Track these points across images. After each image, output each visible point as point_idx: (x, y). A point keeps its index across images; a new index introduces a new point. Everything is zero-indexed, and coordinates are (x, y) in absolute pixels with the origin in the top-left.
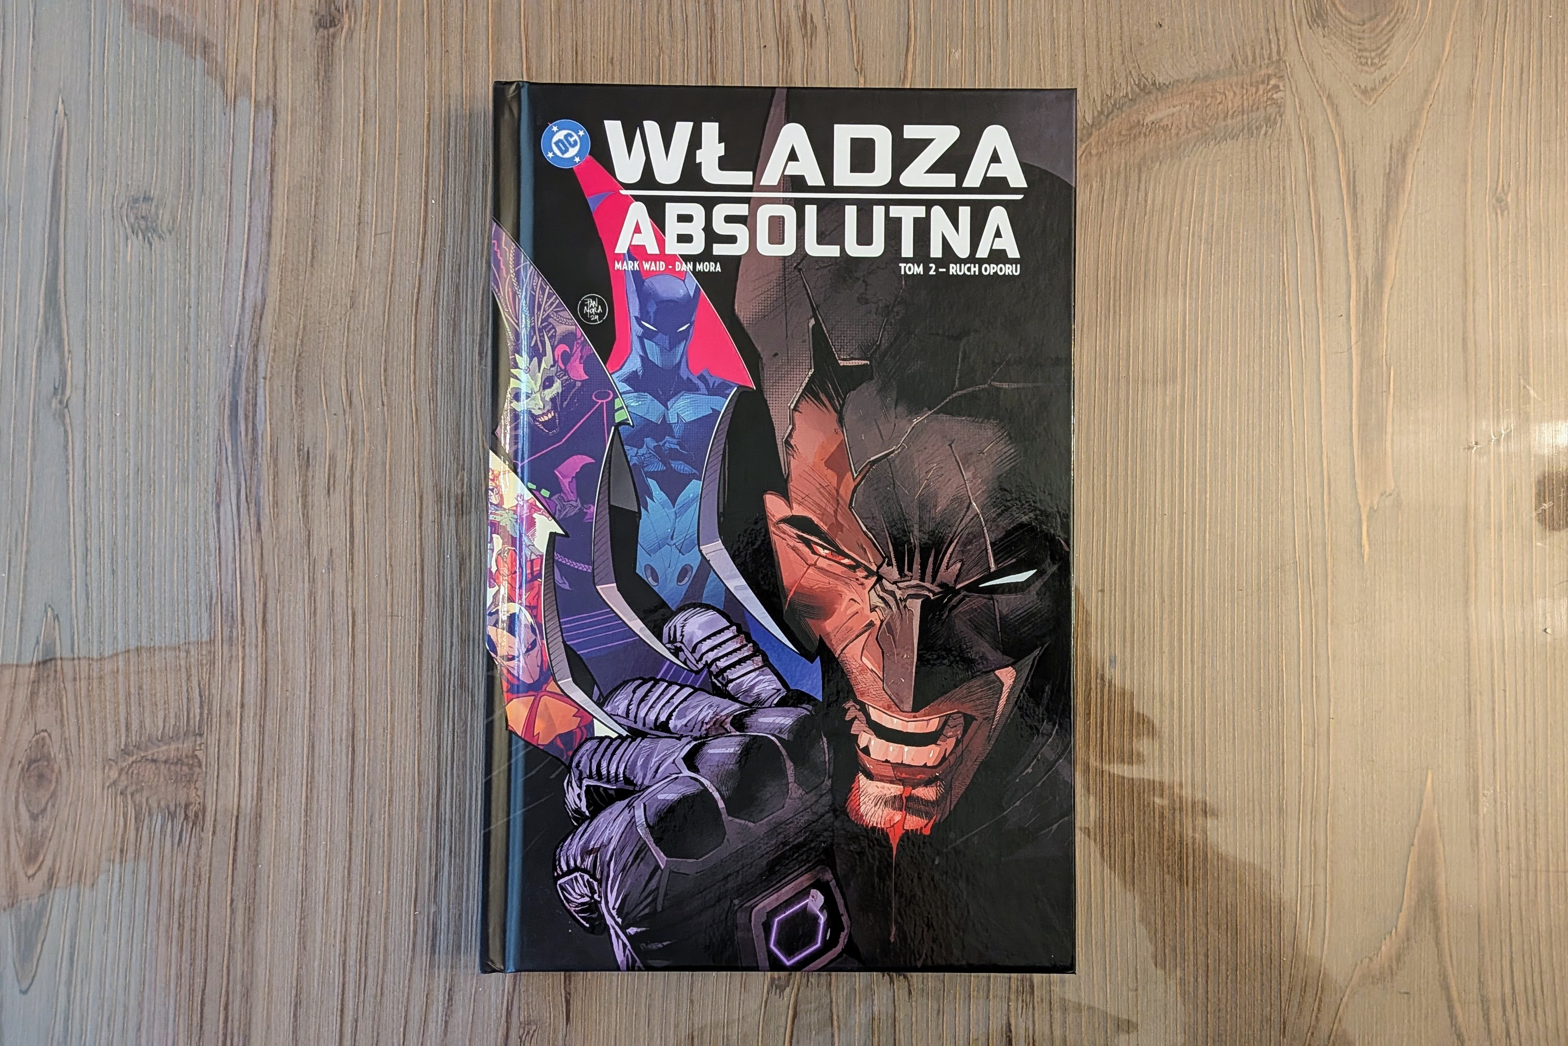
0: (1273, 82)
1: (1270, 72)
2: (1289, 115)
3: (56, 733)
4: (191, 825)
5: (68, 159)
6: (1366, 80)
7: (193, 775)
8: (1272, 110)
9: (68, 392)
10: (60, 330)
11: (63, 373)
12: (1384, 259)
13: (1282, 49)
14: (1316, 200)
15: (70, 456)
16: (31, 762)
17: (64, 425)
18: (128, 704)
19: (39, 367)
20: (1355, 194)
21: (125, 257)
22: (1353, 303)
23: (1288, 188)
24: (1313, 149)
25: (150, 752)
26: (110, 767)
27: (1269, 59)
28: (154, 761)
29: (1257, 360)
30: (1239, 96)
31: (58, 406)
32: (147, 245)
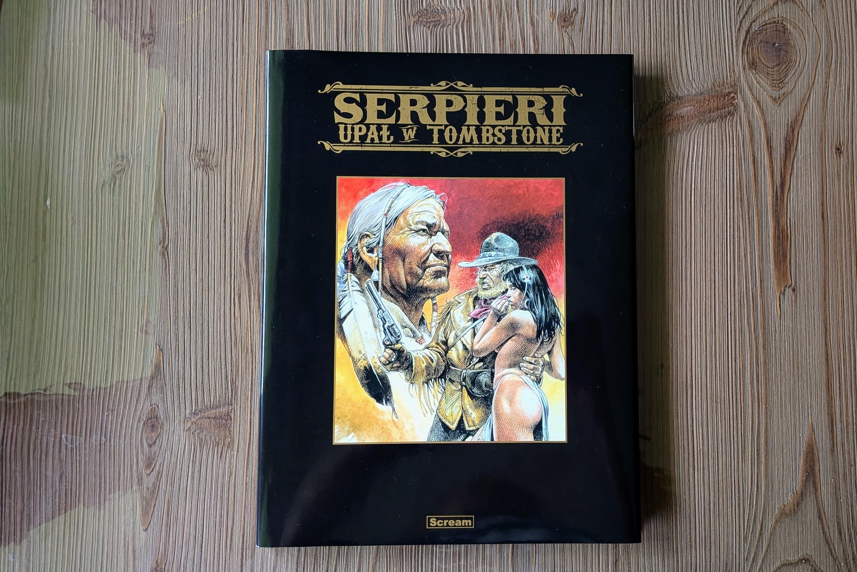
0: (732, 95)
1: (730, 90)
3: (161, 405)
4: (226, 448)
6: (775, 94)
7: (227, 424)
9: (166, 243)
11: (164, 234)
16: (148, 419)
17: (165, 258)
18: (196, 391)
19: (152, 231)
25: (207, 414)
26: (187, 421)
27: (730, 84)
28: (209, 418)
31: (162, 249)
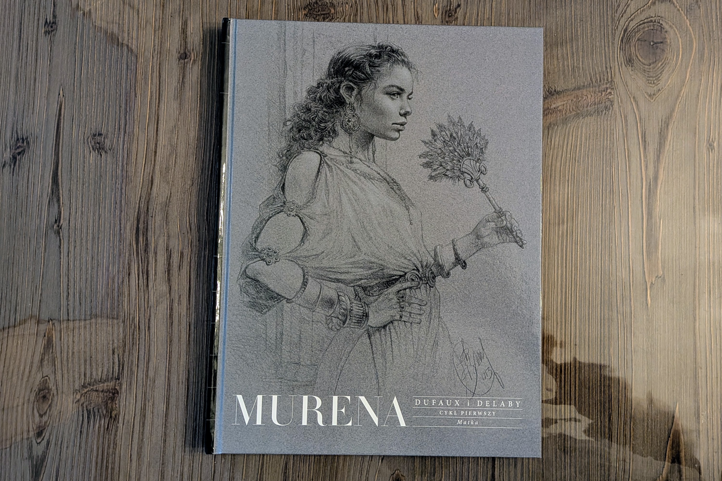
0: (609, 91)
1: (608, 86)
2: (616, 105)
3: (52, 377)
4: (113, 420)
5: (64, 116)
6: (650, 90)
7: (114, 398)
8: (608, 103)
9: (62, 221)
10: (59, 193)
11: (60, 213)
12: (658, 171)
13: (613, 76)
14: (627, 144)
15: (62, 251)
16: (40, 390)
17: (59, 236)
18: (85, 364)
19: (48, 210)
20: (645, 141)
21: (89, 161)
22: (644, 190)
23: (615, 138)
24: (626, 121)
25: (95, 387)
26: (77, 393)
27: (607, 80)
28: (97, 391)
29: (601, 216)
30: (593, 97)
31: (57, 228)
32: (99, 155)
